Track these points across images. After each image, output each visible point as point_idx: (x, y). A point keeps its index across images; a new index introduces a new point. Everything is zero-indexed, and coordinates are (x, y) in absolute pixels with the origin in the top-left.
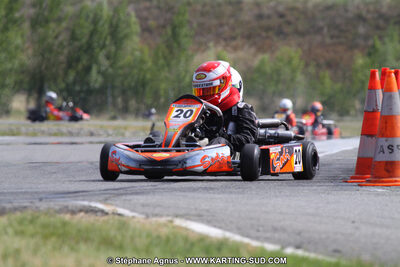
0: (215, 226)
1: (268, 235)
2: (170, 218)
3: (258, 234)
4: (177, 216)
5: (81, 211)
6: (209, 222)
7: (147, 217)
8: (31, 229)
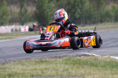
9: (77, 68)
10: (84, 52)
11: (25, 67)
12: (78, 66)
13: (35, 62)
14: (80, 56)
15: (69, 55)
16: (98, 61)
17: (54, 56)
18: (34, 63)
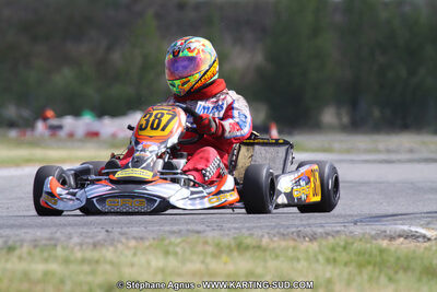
9: (370, 279)
10: (411, 225)
11: (172, 262)
12: (377, 274)
13: (218, 245)
14: (392, 238)
15: (351, 232)
17: (294, 230)
18: (210, 249)
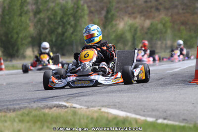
0: (122, 111)
1: (150, 113)
2: (99, 108)
3: (145, 113)
4: (103, 106)
5: (54, 107)
6: (119, 109)
7: (88, 108)
8: (27, 118)
16: (78, 117)
